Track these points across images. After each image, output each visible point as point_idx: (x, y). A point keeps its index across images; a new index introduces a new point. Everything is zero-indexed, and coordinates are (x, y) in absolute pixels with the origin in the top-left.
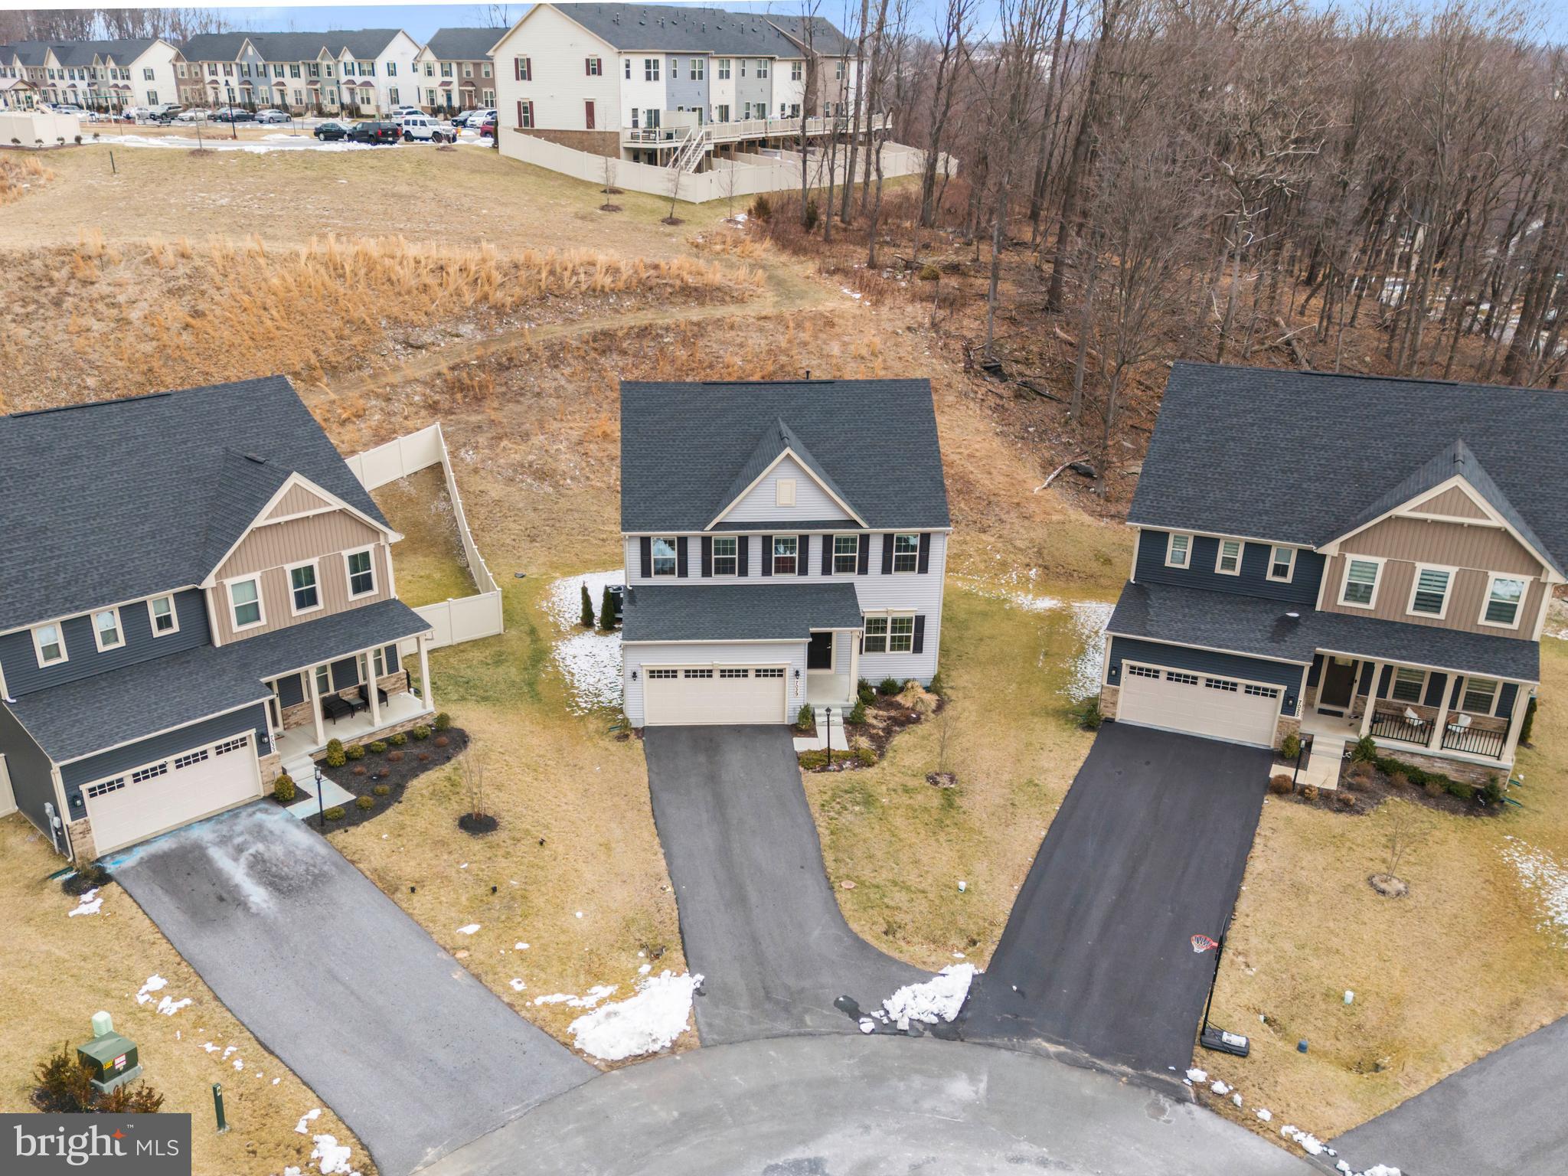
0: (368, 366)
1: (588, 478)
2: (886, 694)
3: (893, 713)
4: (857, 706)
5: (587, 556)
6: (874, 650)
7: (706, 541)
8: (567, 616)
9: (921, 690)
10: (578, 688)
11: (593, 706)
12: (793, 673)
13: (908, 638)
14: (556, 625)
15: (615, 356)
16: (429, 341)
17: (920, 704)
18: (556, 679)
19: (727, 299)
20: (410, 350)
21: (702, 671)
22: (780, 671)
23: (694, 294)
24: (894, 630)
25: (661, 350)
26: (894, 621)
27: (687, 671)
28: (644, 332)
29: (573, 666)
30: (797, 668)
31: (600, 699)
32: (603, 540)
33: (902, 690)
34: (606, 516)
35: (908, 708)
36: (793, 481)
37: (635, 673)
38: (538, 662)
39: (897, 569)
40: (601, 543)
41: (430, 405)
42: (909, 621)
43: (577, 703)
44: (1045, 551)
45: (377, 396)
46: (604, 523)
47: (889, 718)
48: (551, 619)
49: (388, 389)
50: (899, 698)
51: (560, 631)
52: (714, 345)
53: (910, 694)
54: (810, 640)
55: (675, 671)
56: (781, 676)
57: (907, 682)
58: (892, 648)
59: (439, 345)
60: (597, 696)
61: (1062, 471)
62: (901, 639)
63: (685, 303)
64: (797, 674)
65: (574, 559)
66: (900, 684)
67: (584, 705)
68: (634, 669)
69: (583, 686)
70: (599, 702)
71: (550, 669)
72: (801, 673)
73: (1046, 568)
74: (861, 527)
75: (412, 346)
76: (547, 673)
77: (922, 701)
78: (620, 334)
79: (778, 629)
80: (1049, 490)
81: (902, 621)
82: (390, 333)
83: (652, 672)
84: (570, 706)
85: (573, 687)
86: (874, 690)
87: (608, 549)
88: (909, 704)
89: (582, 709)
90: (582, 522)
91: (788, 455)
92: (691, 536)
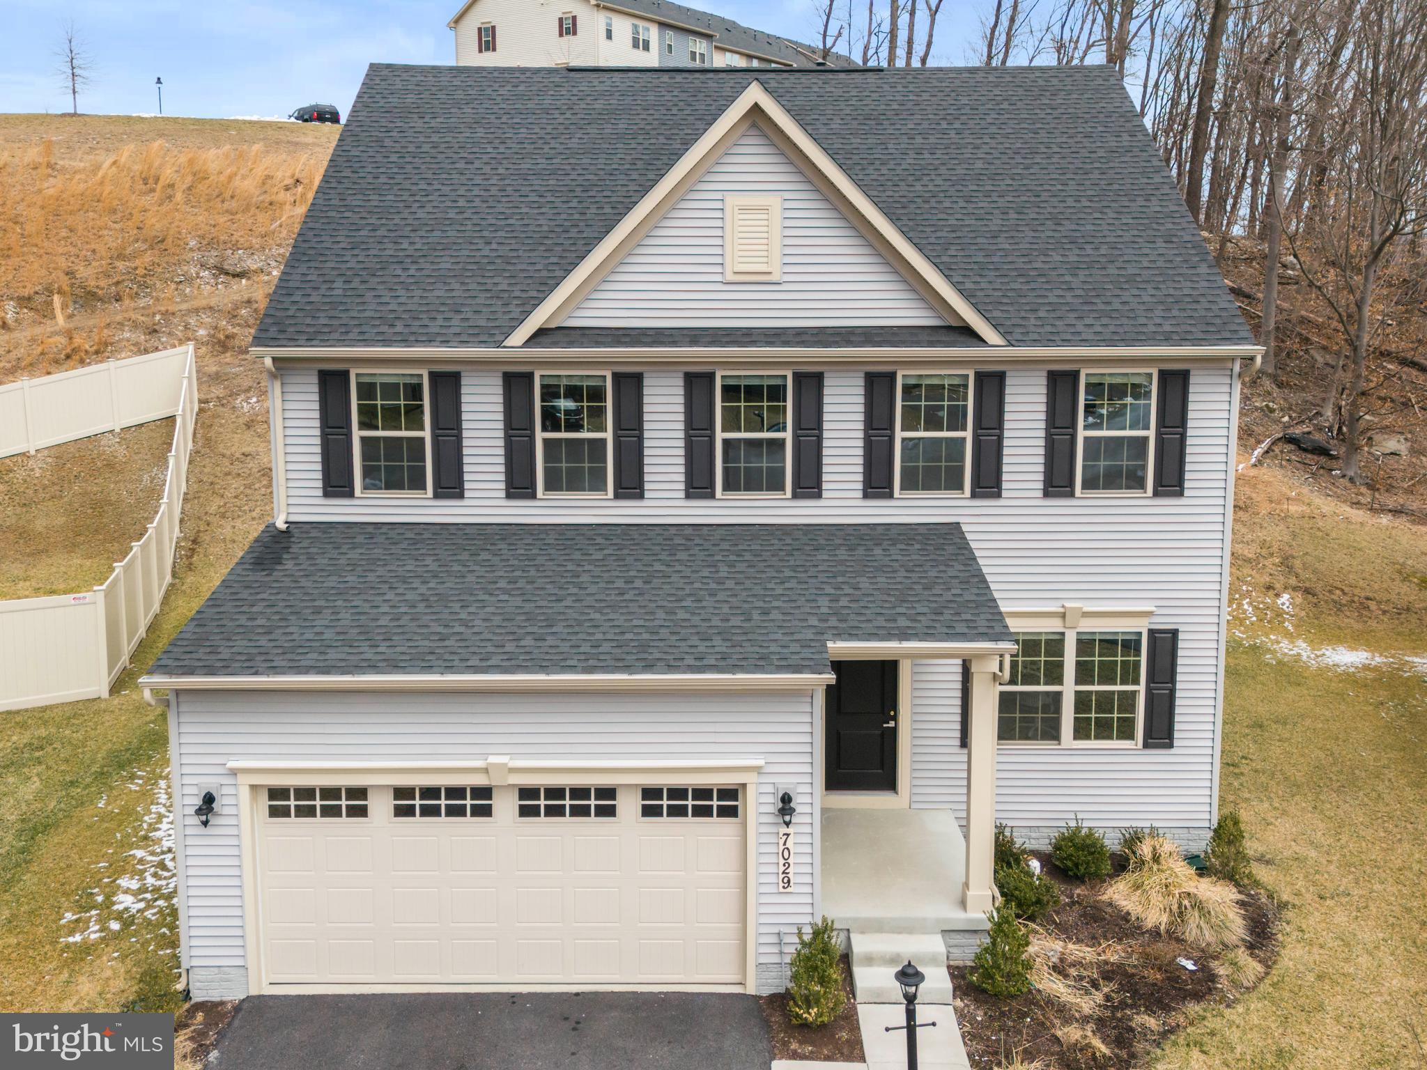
0: (149, 295)
2: (1079, 879)
3: (1114, 953)
4: (1000, 929)
6: (1025, 736)
7: (516, 382)
9: (1183, 871)
12: (771, 804)
13: (1128, 701)
16: (254, 267)
17: (1193, 918)
20: (222, 278)
21: (455, 792)
22: (730, 793)
24: (1084, 673)
26: (1085, 645)
27: (401, 792)
30: (785, 783)
33: (1121, 865)
35: (1155, 934)
36: (774, 201)
37: (209, 799)
39: (1091, 483)
41: (219, 341)
42: (1131, 645)
44: (1297, 563)
45: (135, 325)
47: (1109, 973)
49: (158, 317)
50: (1118, 893)
53: (1153, 881)
54: (831, 678)
55: (359, 793)
56: (730, 812)
57: (1133, 839)
58: (1081, 731)
59: (269, 274)
61: (1273, 443)
62: (1105, 701)
64: (786, 805)
66: (1112, 843)
68: (209, 784)
72: (799, 803)
73: (1307, 591)
74: (980, 340)
75: (227, 274)
77: (1199, 905)
79: (720, 645)
80: (1264, 470)
81: (1109, 644)
82: (196, 255)
83: (276, 793)
86: (1035, 865)
88: (1155, 917)
91: (756, 109)
92: (469, 368)
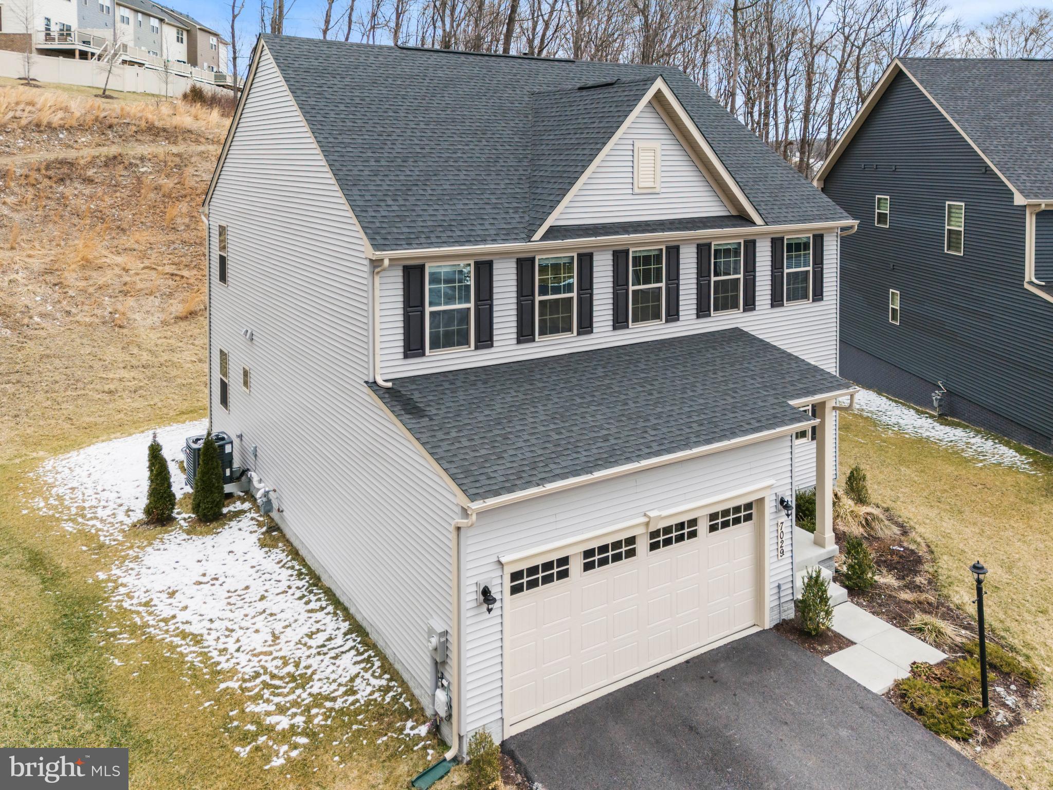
1: (68, 313)
5: (87, 419)
7: (525, 265)
8: (101, 513)
10: (233, 672)
12: (774, 506)
14: (88, 537)
15: (76, 185)
18: (158, 662)
19: (202, 140)
23: (161, 134)
25: (138, 179)
27: (587, 554)
28: (113, 161)
29: (182, 616)
30: (781, 492)
32: (110, 392)
34: (109, 358)
36: (657, 145)
37: (486, 592)
38: (84, 628)
40: (106, 397)
43: (256, 720)
46: (105, 369)
48: (69, 527)
51: (101, 546)
52: (203, 175)
55: (564, 561)
56: (748, 518)
60: (301, 682)
63: (153, 141)
65: (67, 426)
67: (283, 723)
68: (485, 580)
69: (245, 665)
70: (318, 700)
71: (125, 640)
74: (753, 223)
76: (126, 653)
78: (82, 162)
83: (516, 575)
84: (245, 736)
85: (217, 675)
87: (120, 404)
90: (68, 372)
92: (498, 257)
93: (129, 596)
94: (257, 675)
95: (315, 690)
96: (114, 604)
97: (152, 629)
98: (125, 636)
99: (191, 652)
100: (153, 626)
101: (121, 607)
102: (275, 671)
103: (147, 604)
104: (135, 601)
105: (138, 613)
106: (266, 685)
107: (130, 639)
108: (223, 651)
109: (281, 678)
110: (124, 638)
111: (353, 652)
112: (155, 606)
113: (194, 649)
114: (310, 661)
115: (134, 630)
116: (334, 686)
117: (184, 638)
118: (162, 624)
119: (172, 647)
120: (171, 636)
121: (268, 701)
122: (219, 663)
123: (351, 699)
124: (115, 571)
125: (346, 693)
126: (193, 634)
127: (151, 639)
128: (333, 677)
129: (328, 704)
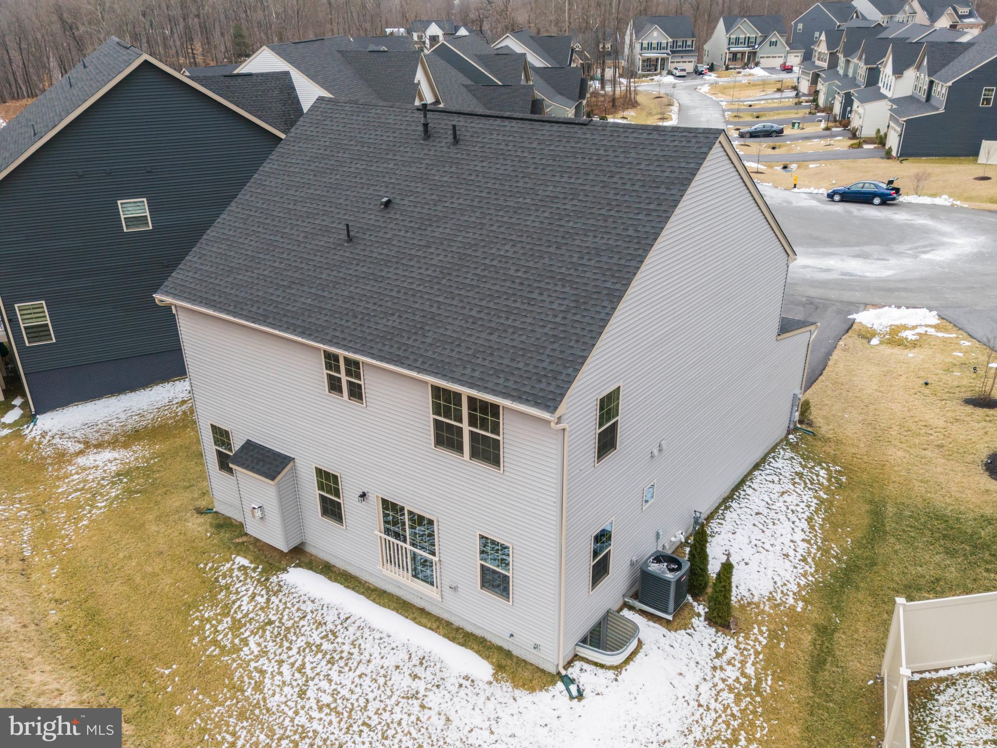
10: (816, 499)
11: (813, 467)
18: (835, 526)
29: (801, 537)
31: (799, 469)
43: (829, 480)
60: (800, 475)
67: (823, 473)
69: (808, 496)
70: (804, 467)
84: (838, 481)
85: (822, 501)
89: (828, 469)
93: (805, 575)
94: (809, 489)
95: (801, 469)
96: (817, 576)
97: (819, 544)
98: (832, 552)
99: (819, 518)
100: (817, 545)
101: (816, 571)
102: (803, 484)
103: (804, 560)
104: (807, 568)
105: (813, 559)
106: (812, 484)
107: (832, 548)
108: (809, 506)
109: (805, 482)
110: (835, 551)
111: (771, 464)
112: (802, 555)
113: (816, 518)
114: (787, 475)
115: (826, 551)
116: (794, 464)
117: (814, 526)
118: (812, 542)
119: (822, 527)
120: (816, 532)
121: (818, 480)
122: (816, 504)
123: (795, 457)
124: (791, 601)
125: (794, 459)
126: (808, 524)
127: (824, 540)
128: (790, 466)
129: (803, 463)
